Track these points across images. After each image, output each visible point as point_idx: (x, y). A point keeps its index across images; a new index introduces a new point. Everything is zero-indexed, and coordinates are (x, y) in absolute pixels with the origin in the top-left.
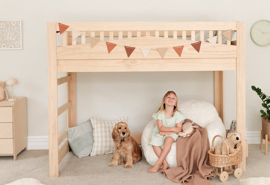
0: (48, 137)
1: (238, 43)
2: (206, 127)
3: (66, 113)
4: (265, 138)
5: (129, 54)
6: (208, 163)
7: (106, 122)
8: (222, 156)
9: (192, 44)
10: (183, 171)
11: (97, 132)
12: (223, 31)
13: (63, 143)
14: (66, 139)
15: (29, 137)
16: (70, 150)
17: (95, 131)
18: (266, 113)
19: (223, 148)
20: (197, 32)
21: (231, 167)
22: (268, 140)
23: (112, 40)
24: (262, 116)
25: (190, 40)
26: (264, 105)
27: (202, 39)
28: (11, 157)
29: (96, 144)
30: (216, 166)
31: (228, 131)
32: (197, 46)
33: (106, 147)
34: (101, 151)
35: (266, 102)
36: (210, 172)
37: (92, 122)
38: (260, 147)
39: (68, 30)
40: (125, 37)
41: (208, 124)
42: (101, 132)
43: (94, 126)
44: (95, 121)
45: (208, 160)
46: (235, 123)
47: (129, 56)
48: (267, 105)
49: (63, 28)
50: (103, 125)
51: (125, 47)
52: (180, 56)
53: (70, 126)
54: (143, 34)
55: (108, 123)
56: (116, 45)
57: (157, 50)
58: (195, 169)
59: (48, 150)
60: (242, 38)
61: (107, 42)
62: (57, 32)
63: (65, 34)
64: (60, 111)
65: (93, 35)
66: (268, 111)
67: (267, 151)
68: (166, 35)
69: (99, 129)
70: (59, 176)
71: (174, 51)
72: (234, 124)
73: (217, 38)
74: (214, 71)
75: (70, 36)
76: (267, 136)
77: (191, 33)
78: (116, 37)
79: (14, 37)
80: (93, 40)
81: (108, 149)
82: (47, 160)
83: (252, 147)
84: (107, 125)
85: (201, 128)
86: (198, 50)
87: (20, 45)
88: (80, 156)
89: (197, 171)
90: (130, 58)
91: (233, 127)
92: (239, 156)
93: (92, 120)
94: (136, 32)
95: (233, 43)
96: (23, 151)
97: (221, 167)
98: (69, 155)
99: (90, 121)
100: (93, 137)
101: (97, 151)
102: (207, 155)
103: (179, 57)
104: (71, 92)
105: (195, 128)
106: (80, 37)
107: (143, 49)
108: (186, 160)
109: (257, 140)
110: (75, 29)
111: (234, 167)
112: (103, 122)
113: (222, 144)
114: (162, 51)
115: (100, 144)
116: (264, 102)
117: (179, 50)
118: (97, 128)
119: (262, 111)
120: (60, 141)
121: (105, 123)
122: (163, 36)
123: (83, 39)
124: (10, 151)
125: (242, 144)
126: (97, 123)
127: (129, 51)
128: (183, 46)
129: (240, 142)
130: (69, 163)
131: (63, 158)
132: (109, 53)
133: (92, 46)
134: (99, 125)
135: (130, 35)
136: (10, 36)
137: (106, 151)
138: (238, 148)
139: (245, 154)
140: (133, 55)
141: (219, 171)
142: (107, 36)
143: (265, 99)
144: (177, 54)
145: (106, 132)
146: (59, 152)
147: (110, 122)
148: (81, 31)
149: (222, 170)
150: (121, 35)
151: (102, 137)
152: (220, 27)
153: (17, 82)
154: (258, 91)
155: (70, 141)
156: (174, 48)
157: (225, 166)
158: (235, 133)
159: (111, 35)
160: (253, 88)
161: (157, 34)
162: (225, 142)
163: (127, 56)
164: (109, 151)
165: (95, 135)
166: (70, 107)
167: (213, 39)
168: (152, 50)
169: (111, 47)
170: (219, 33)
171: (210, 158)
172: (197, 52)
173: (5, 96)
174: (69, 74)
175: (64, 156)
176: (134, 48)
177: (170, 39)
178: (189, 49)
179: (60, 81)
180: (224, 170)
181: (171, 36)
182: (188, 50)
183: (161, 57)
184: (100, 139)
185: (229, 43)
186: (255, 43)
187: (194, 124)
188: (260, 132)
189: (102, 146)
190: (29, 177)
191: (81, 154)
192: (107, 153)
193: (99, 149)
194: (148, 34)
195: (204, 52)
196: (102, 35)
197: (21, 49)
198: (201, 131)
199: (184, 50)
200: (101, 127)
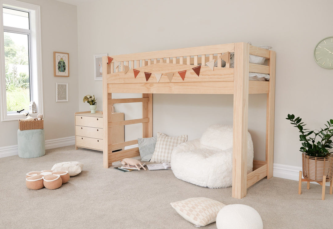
5: (147, 79)
9: (193, 69)
12: (222, 54)
23: (137, 68)
25: (193, 64)
32: (197, 70)
39: (113, 61)
49: (110, 60)
51: (145, 73)
52: (183, 80)
56: (139, 71)
57: (167, 74)
61: (134, 70)
62: (107, 63)
68: (174, 61)
71: (179, 75)
86: (198, 74)
90: (147, 82)
94: (153, 60)
114: (170, 76)
117: (183, 74)
122: (172, 63)
127: (148, 76)
128: (186, 71)
132: (135, 77)
133: (125, 73)
135: (149, 62)
140: (149, 80)
144: (181, 78)
156: (179, 72)
169: (136, 73)
170: (219, 56)
172: (197, 76)
176: (151, 74)
177: (177, 64)
182: (191, 74)
183: (168, 81)
194: (161, 61)
195: (203, 75)
199: (187, 74)
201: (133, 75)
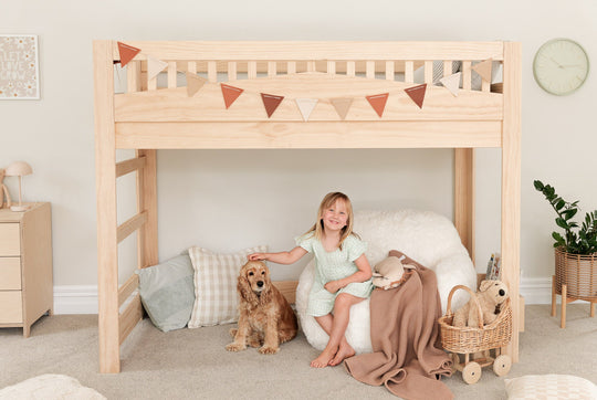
0: (96, 287)
1: (505, 89)
2: (435, 267)
3: (135, 237)
4: (560, 292)
5: (270, 112)
6: (439, 345)
7: (221, 257)
8: (467, 329)
9: (406, 90)
10: (384, 361)
11: (203, 278)
12: (473, 63)
13: (128, 302)
14: (135, 293)
15: (56, 288)
16: (145, 315)
17: (198, 275)
18: (565, 238)
19: (471, 312)
20: (418, 64)
21: (487, 354)
22: (569, 296)
23: (233, 81)
24: (556, 245)
25: (403, 80)
26: (561, 223)
27: (429, 80)
28: (18, 330)
29: (199, 303)
30: (454, 350)
31: (482, 278)
32: (417, 95)
33: (221, 309)
34: (211, 318)
35: (564, 216)
36: (442, 363)
37: (191, 256)
38: (551, 310)
39: (138, 57)
40: (262, 73)
41: (439, 261)
42: (212, 277)
43: (197, 265)
44: (198, 255)
45: (439, 337)
46: (497, 260)
47: (270, 115)
48: (568, 222)
49: (127, 54)
50: (215, 263)
51: (262, 95)
52: (380, 116)
53: (145, 264)
54: (302, 67)
55: (226, 259)
56: (242, 91)
57: (332, 101)
58: (411, 356)
59: (97, 316)
60: (515, 77)
61: (222, 85)
62: (115, 62)
63: (132, 68)
64: (123, 231)
65: (192, 68)
66: (567, 236)
67: (564, 320)
68: (351, 69)
69: (207, 272)
70: (121, 370)
71: (367, 104)
72: (494, 262)
73: (462, 76)
74: (454, 149)
75: (142, 71)
76: (564, 288)
77: (404, 66)
78: (242, 73)
79: (21, 73)
80: (193, 79)
81: (225, 314)
82: (95, 336)
83: (532, 311)
84: (223, 263)
85: (423, 268)
86: (419, 103)
87: (35, 90)
88: (166, 329)
89: (414, 361)
90: (271, 119)
91: (494, 268)
92: (505, 329)
93: (190, 251)
94: (284, 63)
95: (495, 89)
96: (43, 316)
97: (467, 352)
98: (142, 325)
99: (186, 254)
100: (193, 288)
101: (202, 319)
102: (437, 328)
103: (377, 118)
104: (146, 193)
105: (409, 270)
106: (165, 72)
107: (300, 100)
108: (390, 337)
109: (544, 296)
110: (154, 57)
111: (493, 354)
112: (214, 257)
113: (469, 303)
114: (342, 105)
115: (208, 304)
116: (560, 215)
117: (378, 103)
118: (202, 268)
119: (555, 235)
120: (122, 297)
121: (218, 259)
122: (345, 73)
123: (172, 78)
124: (15, 318)
125: (511, 304)
126: (202, 259)
127: (271, 103)
128: (387, 95)
129: (508, 300)
130: (142, 342)
131: (128, 333)
132: (227, 106)
133: (191, 93)
134: (206, 263)
135: (272, 69)
136: (12, 70)
137: (220, 319)
138: (503, 314)
139: (518, 325)
140: (279, 113)
141: (462, 362)
142: (222, 72)
143: (564, 209)
144: (372, 111)
145: (220, 277)
146: (121, 320)
147: (230, 257)
148: (167, 61)
149: (467, 359)
150: (252, 70)
151: (212, 288)
152: (467, 54)
153: (28, 170)
154: (549, 192)
155: (144, 297)
156: (368, 98)
157: (475, 350)
158: (498, 282)
159: (232, 69)
160: (538, 185)
161: (332, 68)
162: (476, 299)
163: (266, 114)
164: (228, 318)
165: (198, 283)
166: (143, 224)
167: (451, 80)
168: (320, 101)
169: (231, 94)
170: (466, 66)
171: (443, 334)
172: (417, 106)
173: (4, 201)
174: (143, 154)
175: (131, 329)
176: (282, 98)
177: (360, 78)
178: (401, 100)
179: (122, 168)
180: (471, 360)
181: (361, 73)
182: (399, 103)
183: (338, 118)
184: (208, 293)
185: (487, 87)
186: (543, 88)
187: (407, 261)
188: (551, 279)
189: (212, 308)
190: (57, 372)
191: (169, 324)
192: (223, 323)
193: (207, 314)
194: (311, 67)
195: (432, 106)
196: (212, 69)
197: (38, 98)
198: (422, 276)
199: (390, 103)
200: (211, 267)
201: (220, 99)
